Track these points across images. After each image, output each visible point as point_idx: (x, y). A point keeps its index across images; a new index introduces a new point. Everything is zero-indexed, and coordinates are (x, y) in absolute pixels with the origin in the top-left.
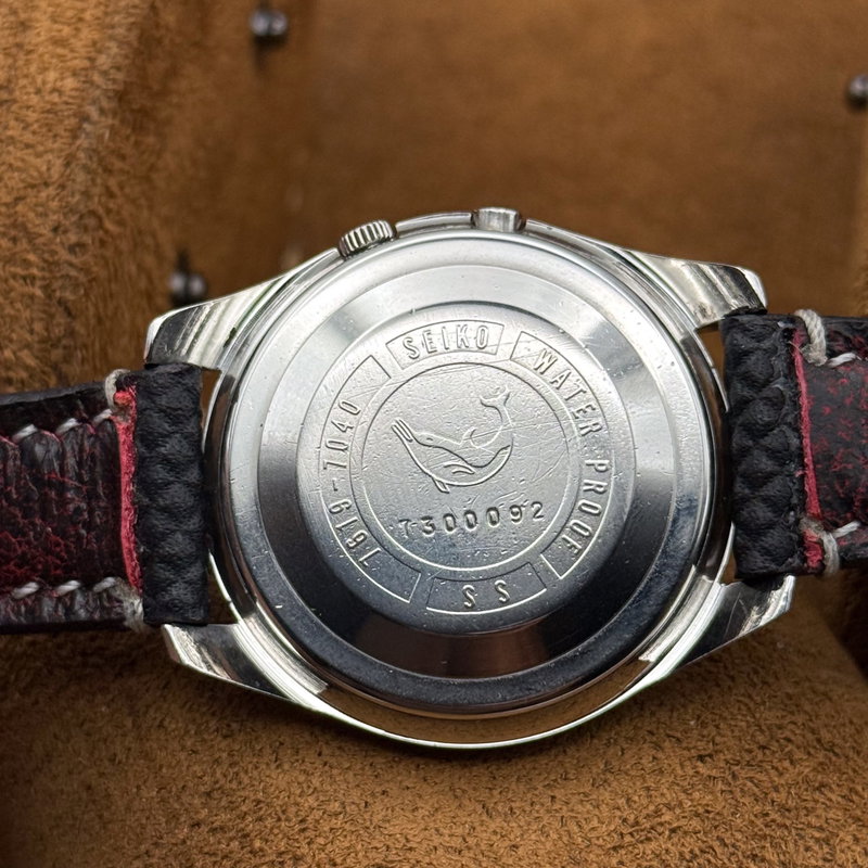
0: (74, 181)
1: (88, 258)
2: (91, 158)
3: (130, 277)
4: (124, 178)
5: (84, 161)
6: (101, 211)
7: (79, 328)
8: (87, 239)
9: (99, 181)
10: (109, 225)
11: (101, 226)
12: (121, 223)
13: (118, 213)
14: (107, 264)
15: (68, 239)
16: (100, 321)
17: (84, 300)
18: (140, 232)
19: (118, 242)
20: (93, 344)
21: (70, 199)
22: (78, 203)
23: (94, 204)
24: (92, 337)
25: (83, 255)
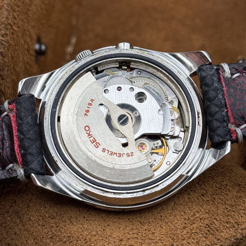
0: (3, 14)
1: (8, 38)
2: (8, 7)
3: (22, 44)
4: (19, 13)
5: (6, 8)
6: (12, 23)
7: (6, 60)
8: (8, 32)
9: (11, 14)
10: (14, 28)
11: (12, 28)
12: (18, 27)
13: (17, 24)
14: (14, 40)
15: (2, 32)
16: (13, 58)
17: (7, 51)
18: (25, 30)
19: (17, 33)
20: (10, 65)
21: (2, 20)
22: (4, 21)
23: (10, 21)
24: (10, 63)
25: (7, 37)
